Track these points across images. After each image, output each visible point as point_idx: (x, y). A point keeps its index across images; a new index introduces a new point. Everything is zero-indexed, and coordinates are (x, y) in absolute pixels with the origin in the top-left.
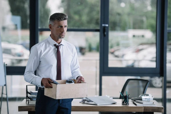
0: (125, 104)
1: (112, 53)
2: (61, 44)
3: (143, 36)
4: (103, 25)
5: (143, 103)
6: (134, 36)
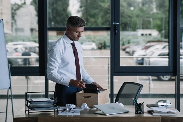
1: (124, 50)
3: (150, 35)
6: (142, 35)
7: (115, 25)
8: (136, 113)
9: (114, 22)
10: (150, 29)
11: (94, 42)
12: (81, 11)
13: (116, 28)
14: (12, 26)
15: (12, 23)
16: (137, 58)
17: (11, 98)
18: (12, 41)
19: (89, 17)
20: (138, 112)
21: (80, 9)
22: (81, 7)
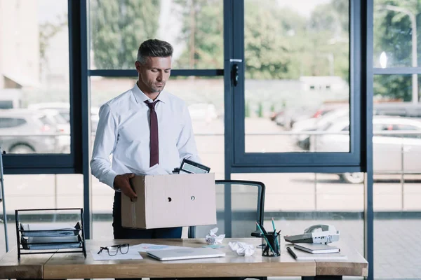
0: (272, 256)
1: (273, 119)
2: (159, 101)
3: (328, 87)
4: (231, 60)
5: (313, 252)
6: (312, 87)
7: (235, 65)
8: (263, 255)
9: (233, 58)
10: (328, 74)
11: (210, 102)
12: (186, 38)
13: (236, 70)
14: (41, 70)
15: (41, 65)
16: (299, 135)
17: (4, 223)
18: (39, 101)
19: (200, 52)
20: (270, 253)
21: (182, 35)
22: (184, 31)
